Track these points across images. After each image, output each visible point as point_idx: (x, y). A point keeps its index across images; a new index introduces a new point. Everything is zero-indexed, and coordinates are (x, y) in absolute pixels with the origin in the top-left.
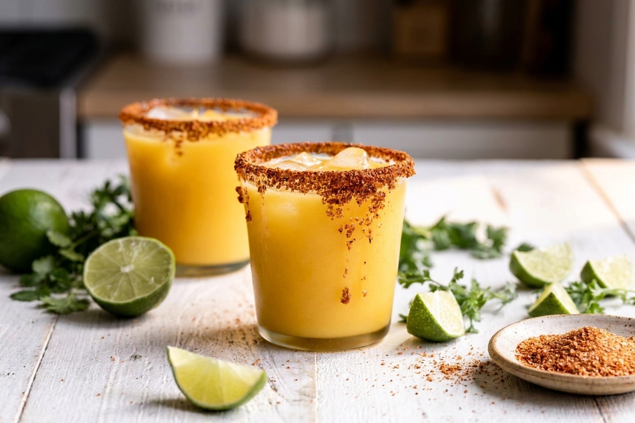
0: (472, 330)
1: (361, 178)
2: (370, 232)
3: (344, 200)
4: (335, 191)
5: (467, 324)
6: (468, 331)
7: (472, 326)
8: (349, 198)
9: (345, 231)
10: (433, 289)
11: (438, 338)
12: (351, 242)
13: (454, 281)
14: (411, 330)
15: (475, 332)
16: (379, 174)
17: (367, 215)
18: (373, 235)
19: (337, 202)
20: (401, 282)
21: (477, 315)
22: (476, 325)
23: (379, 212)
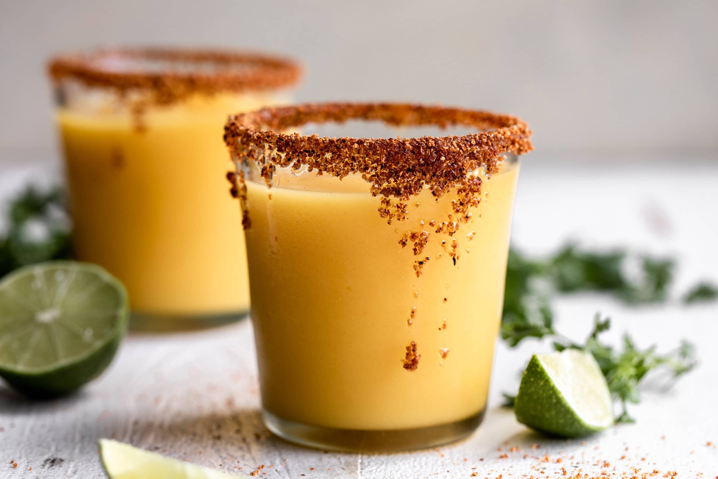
0: (625, 419)
1: (439, 151)
2: (455, 247)
3: (410, 190)
4: (394, 174)
5: (618, 408)
6: (619, 421)
7: (625, 413)
8: (418, 186)
9: (411, 244)
10: (560, 348)
11: (568, 430)
12: (421, 263)
13: (594, 335)
14: (523, 418)
15: (631, 421)
16: (471, 145)
17: (450, 216)
18: (460, 251)
19: (397, 192)
20: (505, 337)
21: (634, 393)
22: (632, 410)
23: (471, 211)
